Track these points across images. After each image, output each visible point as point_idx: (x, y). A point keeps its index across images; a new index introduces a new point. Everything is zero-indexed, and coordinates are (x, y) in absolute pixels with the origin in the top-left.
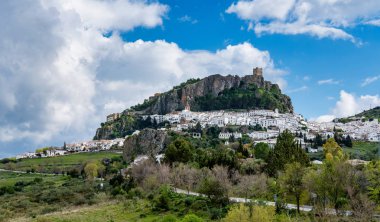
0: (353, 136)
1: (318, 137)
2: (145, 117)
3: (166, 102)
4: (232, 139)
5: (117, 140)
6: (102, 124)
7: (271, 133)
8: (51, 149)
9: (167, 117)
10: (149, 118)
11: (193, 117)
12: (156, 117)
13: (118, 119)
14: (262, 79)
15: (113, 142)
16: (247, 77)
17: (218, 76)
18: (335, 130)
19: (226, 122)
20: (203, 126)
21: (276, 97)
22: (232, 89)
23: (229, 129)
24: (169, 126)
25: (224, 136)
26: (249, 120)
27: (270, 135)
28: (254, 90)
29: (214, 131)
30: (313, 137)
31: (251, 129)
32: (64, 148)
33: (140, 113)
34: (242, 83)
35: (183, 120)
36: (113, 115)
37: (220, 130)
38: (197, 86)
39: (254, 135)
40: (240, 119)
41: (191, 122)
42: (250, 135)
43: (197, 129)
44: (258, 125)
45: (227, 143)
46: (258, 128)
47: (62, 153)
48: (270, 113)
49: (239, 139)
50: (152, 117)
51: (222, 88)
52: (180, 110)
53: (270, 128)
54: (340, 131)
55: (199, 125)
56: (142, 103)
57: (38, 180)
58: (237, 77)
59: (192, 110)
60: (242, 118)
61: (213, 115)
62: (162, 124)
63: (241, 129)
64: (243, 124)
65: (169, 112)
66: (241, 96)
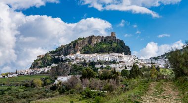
0: (160, 66)
1: (144, 67)
2: (57, 57)
3: (67, 49)
4: (102, 68)
5: (44, 69)
6: (35, 61)
7: (121, 65)
8: (10, 73)
9: (68, 57)
10: (59, 58)
11: (82, 57)
12: (63, 57)
13: (43, 58)
14: (115, 37)
15: (41, 70)
16: (108, 37)
17: (93, 36)
18: (151, 63)
19: (99, 60)
20: (87, 61)
21: (123, 47)
22: (100, 43)
23: (100, 63)
24: (70, 61)
25: (97, 66)
26: (110, 58)
27: (121, 66)
28: (111, 43)
29: (92, 64)
30: (141, 67)
31: (111, 63)
32: (17, 73)
33: (54, 55)
34: (105, 40)
35: (76, 59)
36: (40, 56)
37: (96, 64)
38: (83, 41)
39: (113, 66)
40: (105, 58)
41: (81, 59)
42: (111, 66)
43: (84, 63)
44: (114, 61)
45: (100, 70)
46: (114, 62)
47: (16, 75)
48: (120, 55)
49: (105, 68)
50: (60, 57)
51: (96, 43)
52: (75, 53)
53: (120, 62)
54: (154, 64)
55: (85, 61)
56: (55, 50)
57: (10, 89)
58: (103, 37)
59: (81, 53)
60: (106, 57)
61: (92, 56)
62: (66, 61)
63: (106, 63)
64: (107, 60)
65: (69, 54)
66: (105, 46)
